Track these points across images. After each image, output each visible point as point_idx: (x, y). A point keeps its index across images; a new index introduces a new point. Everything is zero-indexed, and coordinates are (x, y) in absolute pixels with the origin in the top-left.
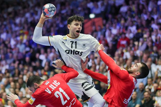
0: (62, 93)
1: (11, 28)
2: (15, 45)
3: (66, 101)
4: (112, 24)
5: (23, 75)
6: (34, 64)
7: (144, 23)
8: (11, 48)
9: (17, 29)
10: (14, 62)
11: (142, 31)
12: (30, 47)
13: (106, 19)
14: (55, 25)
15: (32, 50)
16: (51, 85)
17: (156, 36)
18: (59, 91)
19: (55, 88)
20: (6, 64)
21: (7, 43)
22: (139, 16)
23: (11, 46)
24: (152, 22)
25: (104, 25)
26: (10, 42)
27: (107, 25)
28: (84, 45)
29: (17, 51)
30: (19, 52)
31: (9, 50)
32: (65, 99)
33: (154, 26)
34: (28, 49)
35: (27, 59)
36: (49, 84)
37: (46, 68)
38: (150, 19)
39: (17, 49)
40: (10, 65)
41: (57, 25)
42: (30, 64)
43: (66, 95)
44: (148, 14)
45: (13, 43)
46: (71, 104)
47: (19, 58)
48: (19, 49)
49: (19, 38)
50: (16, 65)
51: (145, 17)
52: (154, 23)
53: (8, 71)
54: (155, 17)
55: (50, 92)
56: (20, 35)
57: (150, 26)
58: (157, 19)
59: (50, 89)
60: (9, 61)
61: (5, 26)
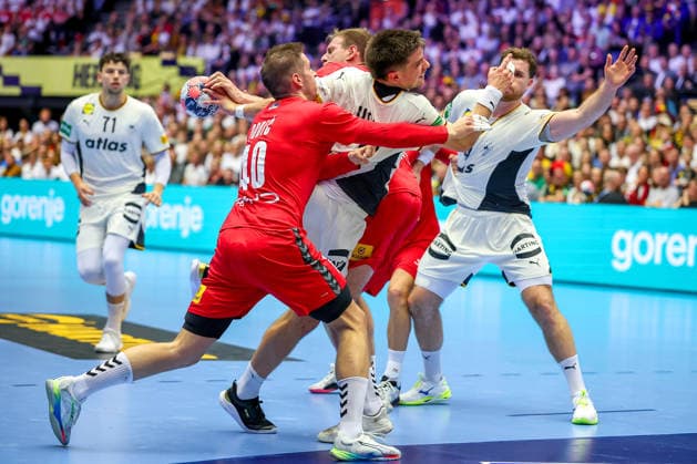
8: (572, 36)
10: (581, 71)
20: (560, 75)
21: (562, 19)
26: (570, 18)
29: (589, 43)
31: (566, 40)
40: (568, 78)
45: (578, 21)
48: (594, 40)
49: (595, 12)
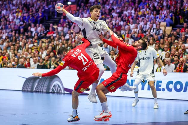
0: (83, 57)
1: (9, 7)
2: (13, 19)
3: (86, 62)
4: (84, 10)
5: (19, 41)
6: (26, 34)
7: (107, 11)
9: (14, 8)
11: (106, 17)
12: (24, 22)
13: (79, 6)
14: (42, 7)
15: (24, 24)
16: (75, 52)
17: (116, 21)
18: (81, 55)
19: (78, 53)
22: (104, 6)
23: (9, 19)
24: (113, 11)
25: (78, 11)
27: (80, 11)
28: (101, 25)
30: (15, 25)
32: (85, 61)
33: (114, 14)
34: (22, 23)
35: (22, 30)
36: (73, 52)
37: (36, 37)
38: (111, 9)
39: (14, 22)
41: (44, 8)
42: (23, 34)
43: (86, 59)
44: (110, 5)
46: (89, 64)
47: (15, 29)
50: (13, 33)
51: (108, 7)
52: (114, 12)
53: (8, 37)
54: (115, 8)
55: (75, 56)
56: (16, 12)
57: (111, 14)
58: (116, 9)
59: (75, 55)
60: (8, 31)
61: (5, 5)
